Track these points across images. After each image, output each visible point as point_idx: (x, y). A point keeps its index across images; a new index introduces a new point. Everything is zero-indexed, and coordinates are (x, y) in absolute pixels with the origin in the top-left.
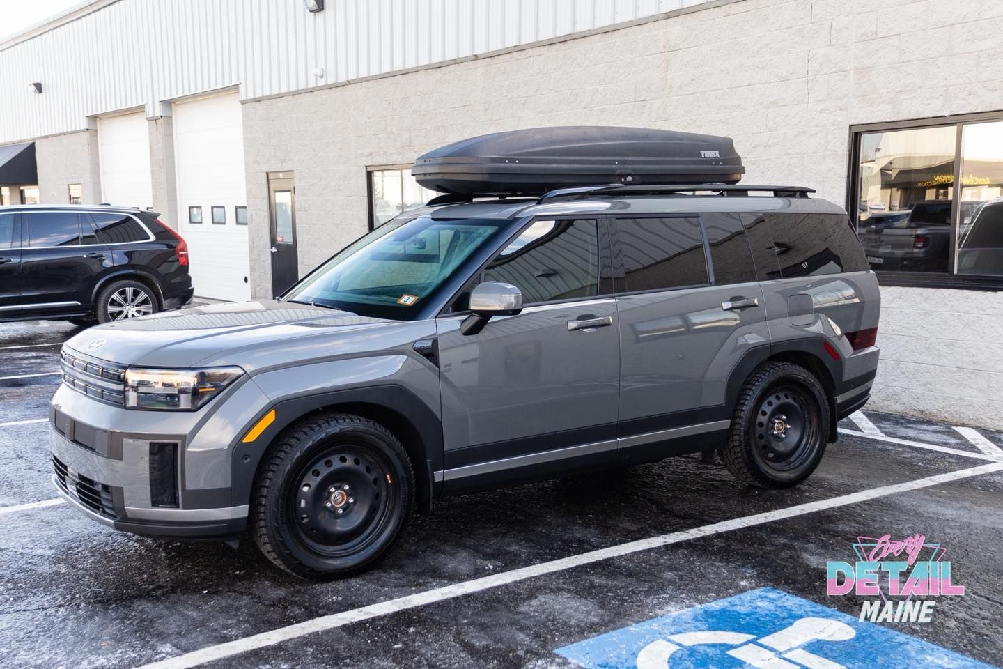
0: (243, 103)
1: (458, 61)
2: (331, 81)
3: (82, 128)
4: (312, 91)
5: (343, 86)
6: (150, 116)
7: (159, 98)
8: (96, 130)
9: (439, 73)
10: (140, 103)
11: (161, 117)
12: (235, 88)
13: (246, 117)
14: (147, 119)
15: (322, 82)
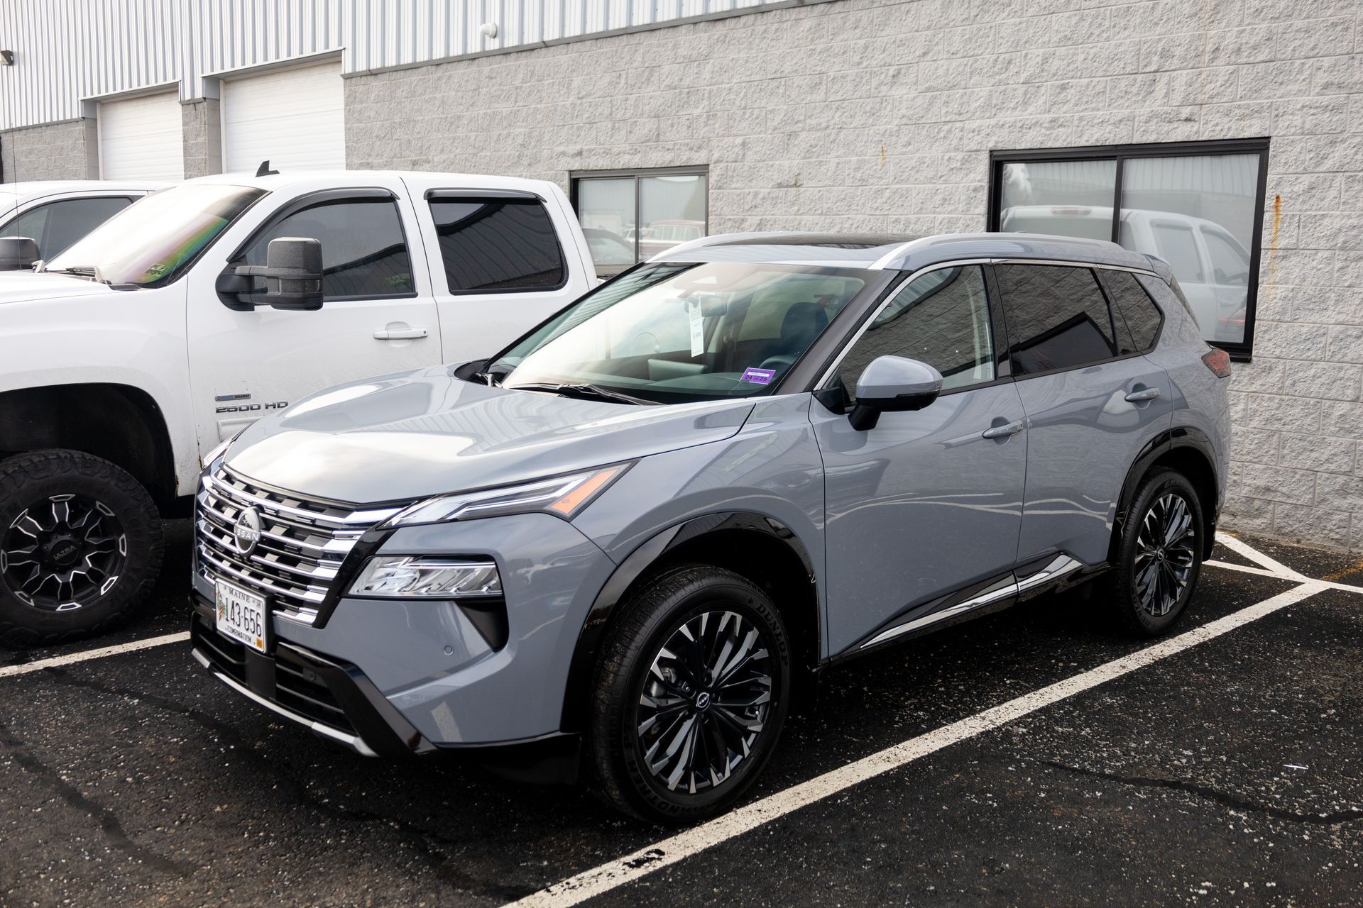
0: (347, 77)
1: (764, 9)
2: (511, 41)
3: (75, 116)
4: (473, 58)
5: (533, 50)
6: (186, 99)
7: (203, 73)
8: (96, 119)
9: (720, 29)
10: (170, 80)
11: (205, 99)
12: (334, 58)
13: (350, 99)
14: (180, 102)
15: (493, 45)
